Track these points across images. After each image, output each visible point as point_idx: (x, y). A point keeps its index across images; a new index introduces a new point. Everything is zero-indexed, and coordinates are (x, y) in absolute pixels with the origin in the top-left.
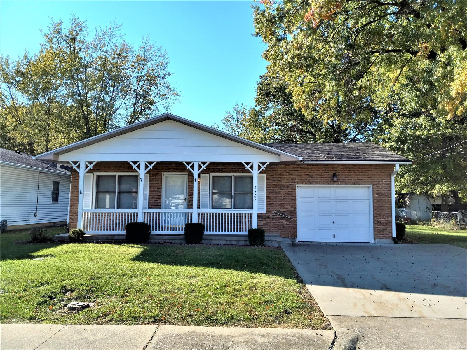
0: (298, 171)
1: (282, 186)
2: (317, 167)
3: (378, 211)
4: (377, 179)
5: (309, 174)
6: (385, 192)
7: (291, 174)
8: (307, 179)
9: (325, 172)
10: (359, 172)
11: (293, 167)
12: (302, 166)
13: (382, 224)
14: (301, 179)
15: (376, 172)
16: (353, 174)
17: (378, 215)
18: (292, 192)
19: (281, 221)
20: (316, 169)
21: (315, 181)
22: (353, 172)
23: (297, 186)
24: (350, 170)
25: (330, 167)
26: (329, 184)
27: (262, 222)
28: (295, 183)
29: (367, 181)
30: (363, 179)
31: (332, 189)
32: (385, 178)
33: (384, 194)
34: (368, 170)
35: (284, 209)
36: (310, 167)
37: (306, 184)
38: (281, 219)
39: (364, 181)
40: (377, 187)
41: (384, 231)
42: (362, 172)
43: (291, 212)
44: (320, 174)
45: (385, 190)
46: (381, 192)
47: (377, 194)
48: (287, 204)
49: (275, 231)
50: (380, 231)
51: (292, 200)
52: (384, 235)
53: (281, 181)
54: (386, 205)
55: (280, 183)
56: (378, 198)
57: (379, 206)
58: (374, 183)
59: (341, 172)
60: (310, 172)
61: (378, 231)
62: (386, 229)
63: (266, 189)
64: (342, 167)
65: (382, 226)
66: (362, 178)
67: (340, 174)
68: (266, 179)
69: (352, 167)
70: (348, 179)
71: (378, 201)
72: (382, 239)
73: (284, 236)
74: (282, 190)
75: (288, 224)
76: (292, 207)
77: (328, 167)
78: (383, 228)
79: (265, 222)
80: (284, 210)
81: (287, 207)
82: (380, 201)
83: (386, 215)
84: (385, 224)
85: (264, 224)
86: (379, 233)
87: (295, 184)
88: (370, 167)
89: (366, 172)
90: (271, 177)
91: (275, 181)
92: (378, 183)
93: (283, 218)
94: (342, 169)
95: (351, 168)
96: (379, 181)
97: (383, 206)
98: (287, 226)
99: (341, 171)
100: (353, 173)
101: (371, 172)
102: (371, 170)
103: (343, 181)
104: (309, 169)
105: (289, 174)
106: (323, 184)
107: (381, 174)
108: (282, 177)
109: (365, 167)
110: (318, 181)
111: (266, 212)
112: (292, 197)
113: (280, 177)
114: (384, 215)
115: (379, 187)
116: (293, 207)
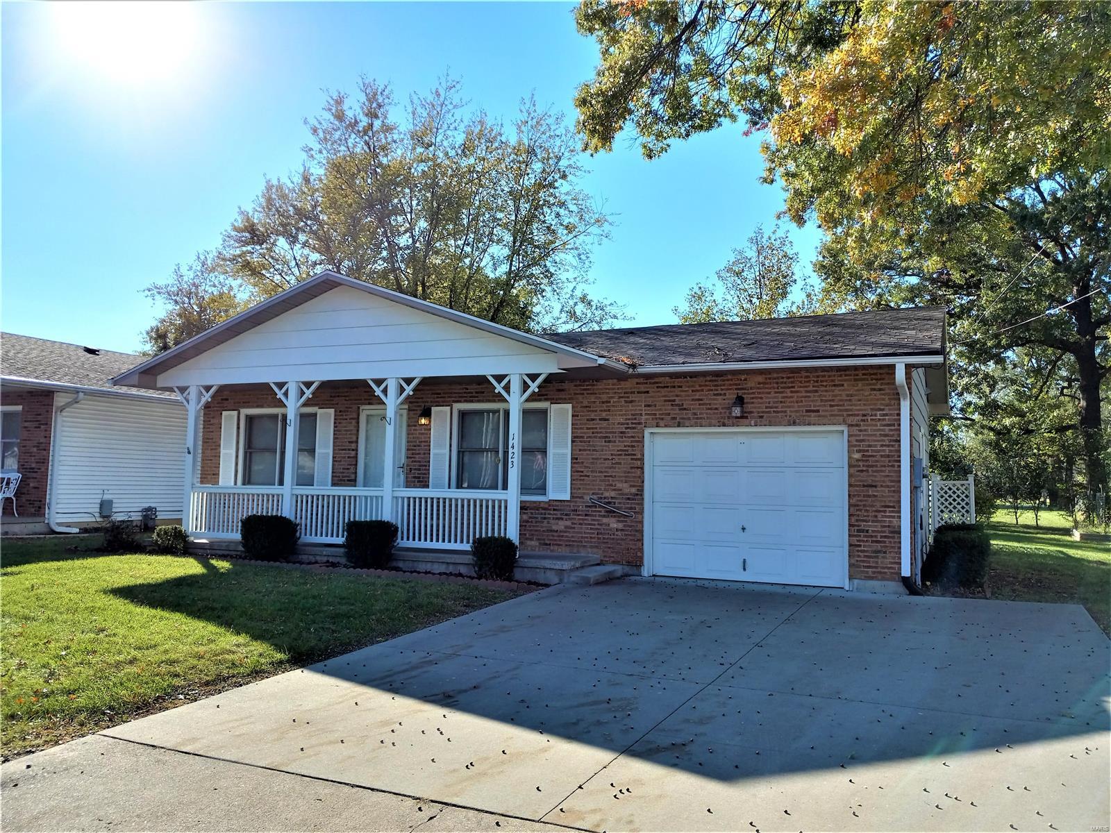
0: (648, 392)
1: (610, 433)
2: (695, 382)
3: (861, 501)
4: (858, 408)
5: (674, 401)
6: (882, 446)
7: (631, 402)
8: (669, 414)
9: (715, 395)
10: (807, 392)
11: (637, 383)
12: (656, 380)
13: (872, 536)
14: (655, 414)
15: (858, 390)
16: (792, 397)
17: (861, 510)
18: (633, 446)
19: (605, 520)
20: (693, 386)
21: (689, 419)
22: (792, 392)
23: (647, 432)
24: (782, 385)
25: (728, 380)
26: (724, 425)
27: (561, 523)
28: (639, 424)
29: (832, 415)
30: (818, 411)
31: (741, 439)
32: (882, 404)
33: (879, 451)
34: (835, 385)
35: (614, 490)
36: (677, 382)
37: (666, 426)
38: (604, 516)
39: (819, 416)
40: (860, 431)
41: (877, 557)
42: (816, 391)
43: (629, 499)
44: (701, 400)
45: (883, 441)
46: (870, 446)
47: (859, 451)
48: (620, 477)
49: (591, 547)
50: (865, 556)
51: (632, 468)
52: (876, 567)
53: (608, 420)
54: (884, 482)
55: (604, 424)
56: (861, 463)
57: (864, 486)
58: (850, 420)
59: (759, 393)
60: (677, 396)
61: (859, 556)
62: (885, 552)
63: (573, 442)
64: (760, 379)
65: (873, 542)
66: (814, 406)
67: (756, 398)
68: (573, 416)
69: (789, 378)
70: (778, 412)
71: (862, 471)
72: (871, 578)
73: (613, 559)
74: (609, 442)
75: (622, 530)
76: (631, 486)
77: (724, 381)
78: (874, 549)
79: (568, 523)
80: (613, 494)
81: (619, 485)
82: (867, 471)
83: (885, 512)
84: (881, 537)
85: (566, 527)
86: (863, 561)
87: (639, 426)
88: (841, 376)
89: (826, 391)
90: (585, 410)
91: (593, 420)
92: (863, 421)
93: (610, 513)
94: (759, 383)
95: (785, 380)
96: (864, 415)
97: (875, 486)
98: (619, 533)
99: (758, 388)
100: (790, 395)
101: (843, 390)
102: (843, 385)
103: (761, 417)
104: (674, 387)
105: (626, 402)
106: (710, 425)
107: (870, 394)
108: (609, 411)
109: (824, 376)
110: (697, 418)
111: (572, 497)
112: (632, 459)
113: (605, 411)
114: (876, 511)
115: (865, 430)
116: (634, 486)
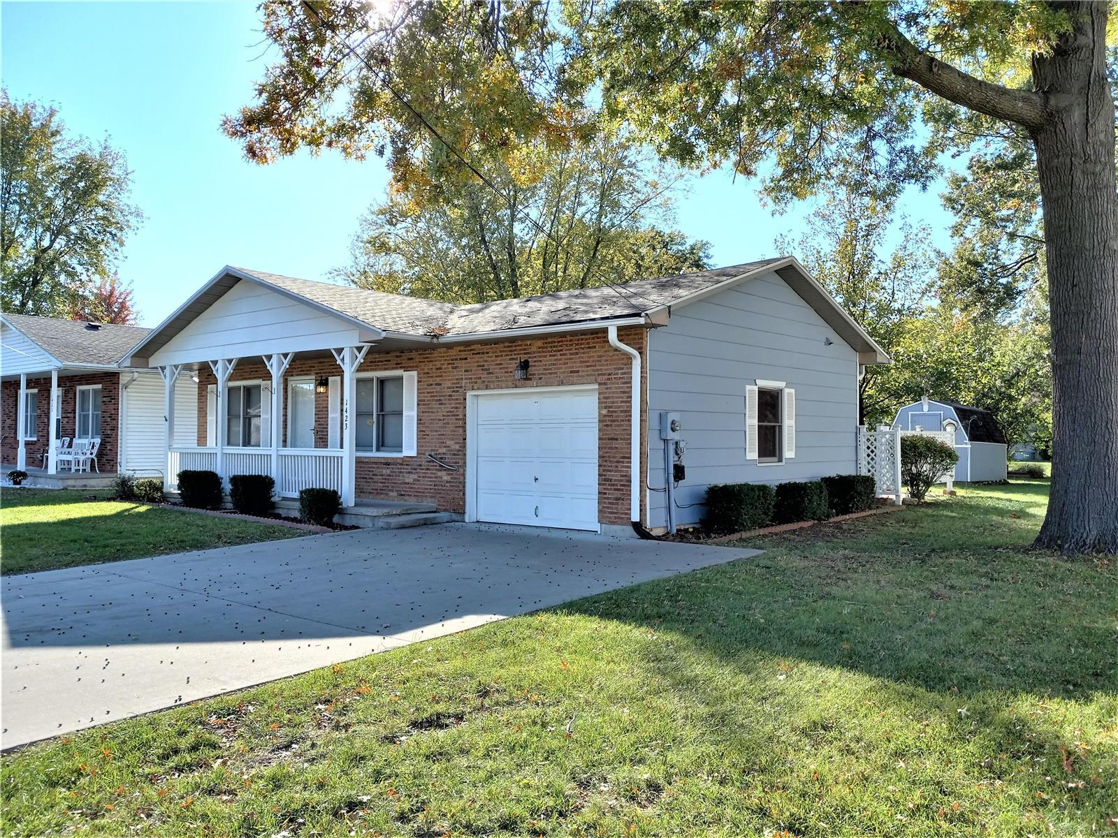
0: (466, 359)
1: (443, 396)
2: (497, 348)
3: (607, 453)
4: (606, 367)
5: (483, 366)
6: (622, 402)
7: (456, 368)
8: (480, 378)
9: (510, 359)
10: (571, 354)
11: (460, 351)
12: (472, 347)
13: (614, 485)
14: (471, 379)
15: (606, 351)
16: (561, 359)
17: (606, 461)
18: (457, 408)
19: (439, 474)
20: (496, 352)
21: (493, 382)
22: (561, 355)
23: (469, 394)
24: (555, 349)
25: (518, 346)
26: (516, 387)
27: (411, 476)
28: (461, 387)
29: (587, 375)
30: (578, 372)
31: (536, 398)
32: (622, 364)
33: (619, 407)
34: (589, 348)
35: (445, 447)
36: (485, 349)
37: (478, 389)
38: (438, 470)
39: (579, 376)
40: (607, 389)
41: (617, 504)
42: (577, 354)
43: (454, 454)
44: (501, 364)
45: (622, 397)
46: (613, 402)
47: (606, 407)
48: (449, 435)
49: (431, 497)
50: (610, 503)
51: (456, 427)
52: (616, 513)
53: (440, 385)
54: (622, 435)
55: (438, 388)
56: (607, 418)
57: (609, 439)
58: (600, 379)
59: (540, 357)
60: (485, 361)
61: (605, 503)
62: (623, 500)
63: (418, 405)
64: (540, 343)
65: (615, 490)
66: (576, 367)
67: (537, 361)
68: (418, 382)
69: (559, 342)
70: (550, 374)
71: (607, 426)
72: (613, 523)
73: (444, 508)
74: (442, 404)
75: (450, 482)
76: (456, 443)
77: (516, 346)
78: (615, 496)
79: (415, 477)
80: (444, 450)
81: (449, 443)
82: (611, 425)
83: (623, 462)
84: (621, 485)
85: (414, 480)
86: (608, 508)
87: (461, 390)
88: (593, 338)
89: (584, 353)
90: (426, 375)
91: (431, 385)
92: (608, 379)
93: (442, 468)
94: (539, 348)
95: (556, 344)
96: (610, 375)
97: (617, 439)
98: (448, 485)
99: (539, 352)
100: (559, 357)
101: (596, 352)
102: (595, 347)
103: (540, 379)
104: (483, 353)
105: (453, 368)
106: (507, 387)
107: (614, 355)
108: (441, 376)
109: (582, 339)
110: (499, 381)
111: (418, 453)
112: (456, 419)
113: (439, 376)
114: (618, 462)
115: (610, 388)
116: (458, 443)
